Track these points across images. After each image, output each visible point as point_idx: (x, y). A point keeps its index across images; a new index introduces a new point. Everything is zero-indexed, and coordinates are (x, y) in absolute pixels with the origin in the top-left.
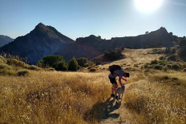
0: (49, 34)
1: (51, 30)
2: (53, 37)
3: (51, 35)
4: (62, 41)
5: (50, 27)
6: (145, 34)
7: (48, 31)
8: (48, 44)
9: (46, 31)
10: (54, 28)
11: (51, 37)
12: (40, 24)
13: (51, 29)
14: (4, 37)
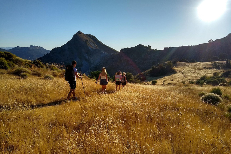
0: (89, 44)
1: (91, 40)
2: (93, 48)
3: (91, 45)
4: (103, 52)
5: (90, 36)
6: (208, 42)
7: (87, 41)
8: (87, 56)
9: (85, 41)
10: (94, 37)
11: (91, 48)
12: (79, 33)
13: (91, 38)
14: (37, 48)
